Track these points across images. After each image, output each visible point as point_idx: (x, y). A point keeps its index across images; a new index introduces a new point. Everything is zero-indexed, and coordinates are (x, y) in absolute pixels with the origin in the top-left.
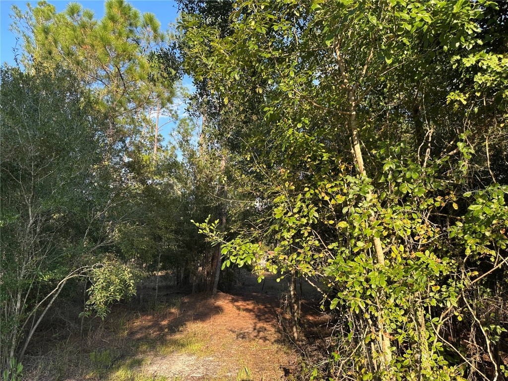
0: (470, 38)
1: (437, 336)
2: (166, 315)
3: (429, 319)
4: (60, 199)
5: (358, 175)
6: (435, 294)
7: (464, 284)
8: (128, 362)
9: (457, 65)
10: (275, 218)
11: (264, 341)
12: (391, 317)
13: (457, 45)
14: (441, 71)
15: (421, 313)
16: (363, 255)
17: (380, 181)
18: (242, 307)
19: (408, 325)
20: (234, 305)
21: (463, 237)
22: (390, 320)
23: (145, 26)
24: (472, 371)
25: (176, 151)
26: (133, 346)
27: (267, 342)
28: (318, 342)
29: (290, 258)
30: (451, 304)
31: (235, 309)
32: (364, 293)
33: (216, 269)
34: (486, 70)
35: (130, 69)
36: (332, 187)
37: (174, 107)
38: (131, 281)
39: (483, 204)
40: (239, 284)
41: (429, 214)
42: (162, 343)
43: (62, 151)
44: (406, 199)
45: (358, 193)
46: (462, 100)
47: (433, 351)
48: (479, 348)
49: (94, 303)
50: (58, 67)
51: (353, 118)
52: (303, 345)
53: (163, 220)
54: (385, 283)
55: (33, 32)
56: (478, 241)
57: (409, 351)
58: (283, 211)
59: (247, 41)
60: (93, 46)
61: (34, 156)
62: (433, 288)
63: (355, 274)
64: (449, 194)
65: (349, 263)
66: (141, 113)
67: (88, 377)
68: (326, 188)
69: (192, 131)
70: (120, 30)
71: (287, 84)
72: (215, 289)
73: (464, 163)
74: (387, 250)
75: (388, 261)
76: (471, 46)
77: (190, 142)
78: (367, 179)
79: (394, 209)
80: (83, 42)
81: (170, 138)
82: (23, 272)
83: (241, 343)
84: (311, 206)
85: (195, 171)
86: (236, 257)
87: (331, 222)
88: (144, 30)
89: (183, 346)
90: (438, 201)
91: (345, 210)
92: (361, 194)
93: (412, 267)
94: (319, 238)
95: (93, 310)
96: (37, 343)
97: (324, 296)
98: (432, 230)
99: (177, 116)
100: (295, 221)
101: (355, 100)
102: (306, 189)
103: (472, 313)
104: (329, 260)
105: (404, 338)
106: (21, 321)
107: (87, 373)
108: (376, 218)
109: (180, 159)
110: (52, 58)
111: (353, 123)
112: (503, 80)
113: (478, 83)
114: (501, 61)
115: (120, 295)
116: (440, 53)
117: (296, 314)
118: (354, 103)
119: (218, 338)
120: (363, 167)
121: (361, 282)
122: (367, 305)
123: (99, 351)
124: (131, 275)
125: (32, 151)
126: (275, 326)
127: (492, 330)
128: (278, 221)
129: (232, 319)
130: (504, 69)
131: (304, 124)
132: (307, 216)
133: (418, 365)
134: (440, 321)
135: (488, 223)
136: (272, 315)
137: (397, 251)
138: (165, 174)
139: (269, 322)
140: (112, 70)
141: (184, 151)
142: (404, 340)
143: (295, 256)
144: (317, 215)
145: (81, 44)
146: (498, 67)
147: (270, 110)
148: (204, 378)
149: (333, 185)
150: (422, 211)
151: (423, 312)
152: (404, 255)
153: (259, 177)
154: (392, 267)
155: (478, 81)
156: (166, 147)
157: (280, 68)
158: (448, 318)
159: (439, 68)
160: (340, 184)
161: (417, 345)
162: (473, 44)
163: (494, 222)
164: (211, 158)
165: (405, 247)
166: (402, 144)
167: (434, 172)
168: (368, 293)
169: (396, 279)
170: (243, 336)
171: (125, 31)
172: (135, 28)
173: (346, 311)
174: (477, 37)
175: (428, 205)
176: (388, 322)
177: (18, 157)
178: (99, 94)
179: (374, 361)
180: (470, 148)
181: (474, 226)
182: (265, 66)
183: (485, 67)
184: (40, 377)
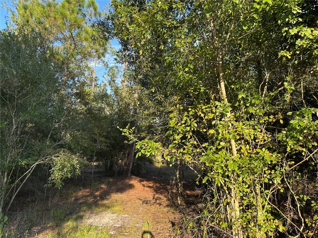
0: (294, 17)
1: (267, 202)
2: (98, 188)
3: (263, 191)
4: (33, 113)
5: (222, 101)
6: (267, 176)
7: (285, 170)
8: (74, 217)
9: (286, 33)
10: (170, 127)
11: (160, 206)
12: (240, 189)
13: (287, 20)
14: (275, 38)
15: (258, 187)
16: (224, 151)
17: (236, 105)
18: (146, 185)
19: (250, 194)
20: (141, 184)
21: (286, 140)
22: (239, 190)
23: (89, 6)
24: (288, 223)
25: (106, 87)
26: (78, 207)
27: (161, 206)
28: (193, 207)
29: (179, 152)
30: (277, 182)
31: (141, 186)
32: (224, 174)
33: (130, 161)
34: (304, 37)
35: (79, 34)
36: (206, 108)
37: (106, 59)
38: (78, 166)
39: (299, 120)
40: (144, 171)
41: (265, 127)
42: (96, 206)
43: (35, 83)
44: (251, 117)
45: (222, 112)
46: (288, 56)
47: (265, 210)
48: (293, 209)
49: (54, 179)
50: (33, 30)
51: (221, 65)
52: (184, 208)
53: (98, 129)
54: (237, 168)
55: (17, 9)
56: (295, 142)
57: (250, 210)
58: (175, 122)
59: (156, 14)
60: (55, 18)
61: (17, 86)
62: (266, 172)
63: (219, 162)
64: (278, 114)
65: (215, 155)
66: (85, 63)
67: (48, 226)
68: (202, 109)
69: (117, 74)
70: (73, 9)
71: (180, 43)
72: (129, 173)
73: (288, 95)
74: (238, 148)
75: (239, 155)
76: (295, 22)
77: (116, 82)
78: (228, 103)
79: (244, 123)
80: (49, 16)
81: (103, 79)
82: (9, 159)
83: (145, 207)
84: (193, 119)
85: (118, 100)
86: (145, 151)
87: (205, 130)
88: (89, 10)
89: (109, 207)
90: (271, 118)
91: (213, 123)
92: (224, 113)
93: (254, 159)
94: (197, 140)
95: (53, 183)
96: (17, 204)
97: (198, 176)
98: (266, 136)
99: (108, 65)
100: (183, 129)
101: (221, 55)
102: (190, 109)
103: (289, 187)
104: (203, 154)
105: (247, 202)
106: (7, 190)
107: (48, 223)
108: (232, 128)
109: (109, 92)
110: (29, 25)
111: (220, 69)
112: (313, 44)
113: (298, 45)
114: (313, 32)
115: (70, 174)
116: (276, 26)
117: (180, 189)
118: (221, 56)
119: (131, 203)
120: (226, 96)
121: (222, 167)
122: (225, 181)
123: (56, 210)
124: (78, 162)
125: (16, 82)
126: (166, 197)
127: (301, 198)
128: (172, 129)
129: (140, 192)
130: (314, 37)
131: (190, 68)
132: (190, 126)
133: (255, 219)
134: (269, 192)
135: (301, 131)
136: (164, 190)
137: (245, 149)
138: (99, 101)
139: (162, 194)
140: (68, 34)
141: (112, 87)
142: (247, 203)
143: (182, 150)
144: (196, 125)
145: (48, 17)
146: (311, 35)
147: (168, 59)
148: (122, 227)
149: (207, 107)
150: (261, 124)
151: (259, 187)
152: (249, 151)
153: (160, 103)
154: (241, 158)
155: (298, 44)
156: (100, 84)
157: (176, 32)
158: (275, 190)
159: (274, 36)
160: (211, 106)
161: (255, 207)
162: (296, 20)
163: (305, 131)
164: (130, 90)
165: (250, 146)
166: (250, 82)
167: (269, 100)
168: (226, 174)
169: (244, 166)
170: (146, 202)
171: (76, 9)
172: (82, 8)
173: (212, 185)
174: (298, 17)
175: (265, 121)
176: (238, 192)
177: (6, 86)
178: (58, 50)
179: (228, 216)
180: (292, 86)
181: (293, 133)
182: (166, 30)
183: (302, 35)
184: (18, 225)
